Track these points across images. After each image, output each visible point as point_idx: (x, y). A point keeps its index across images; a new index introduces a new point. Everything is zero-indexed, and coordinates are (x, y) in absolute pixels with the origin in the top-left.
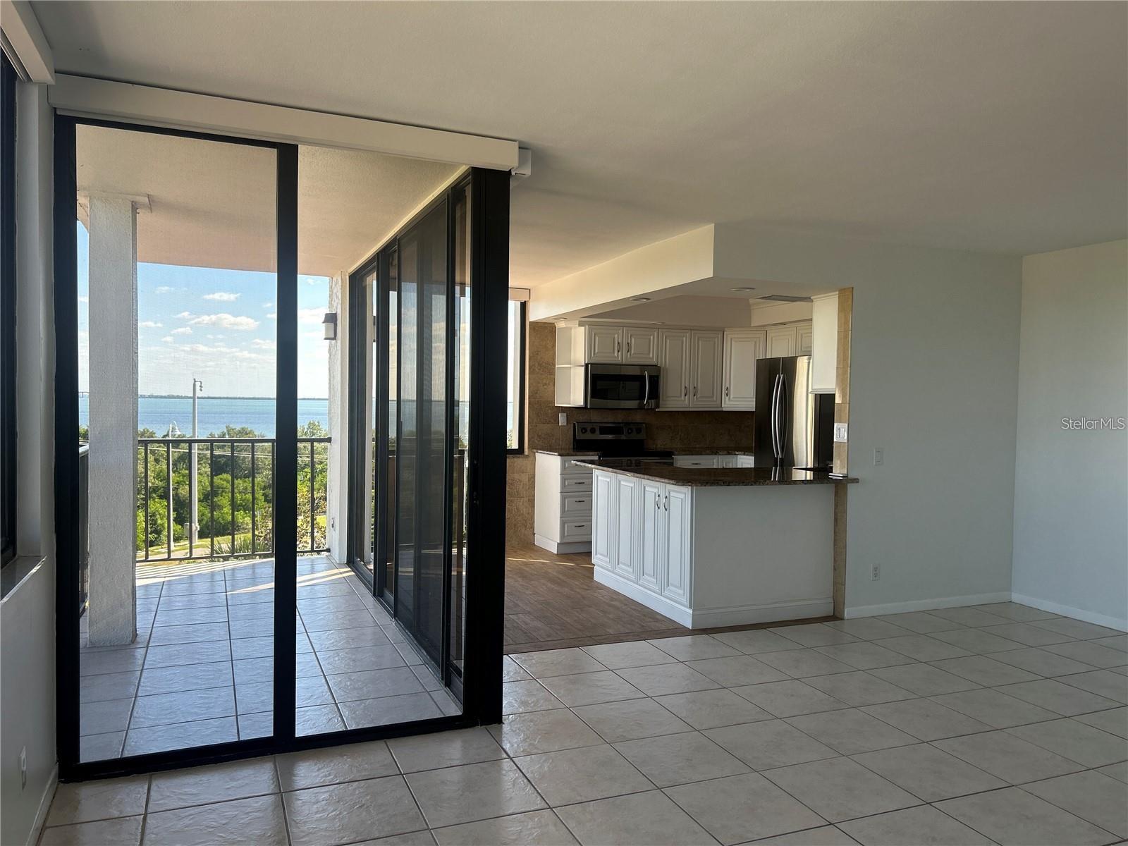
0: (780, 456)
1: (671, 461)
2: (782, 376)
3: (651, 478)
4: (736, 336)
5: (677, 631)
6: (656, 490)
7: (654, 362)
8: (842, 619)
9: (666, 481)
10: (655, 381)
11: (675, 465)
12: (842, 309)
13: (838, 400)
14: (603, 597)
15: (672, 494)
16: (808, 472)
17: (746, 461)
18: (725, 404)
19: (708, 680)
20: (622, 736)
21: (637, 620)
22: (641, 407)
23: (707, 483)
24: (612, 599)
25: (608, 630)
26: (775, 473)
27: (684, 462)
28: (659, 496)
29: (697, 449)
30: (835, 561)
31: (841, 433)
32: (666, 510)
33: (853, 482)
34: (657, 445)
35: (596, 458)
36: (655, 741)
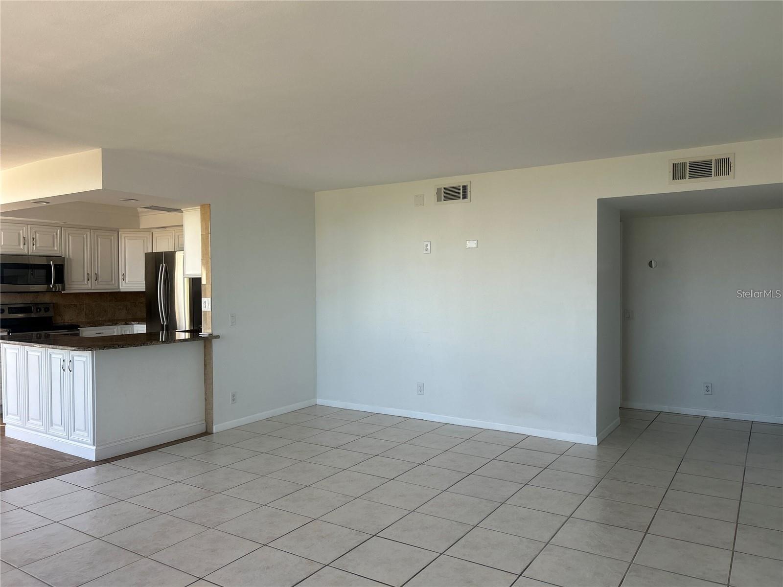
0: (165, 323)
1: (78, 332)
2: (164, 265)
3: (55, 347)
4: (128, 235)
5: (83, 464)
6: (61, 357)
7: (59, 253)
8: (212, 434)
9: (69, 348)
10: (60, 270)
11: (80, 336)
12: (203, 219)
13: (204, 282)
14: (14, 449)
15: (75, 358)
16: (187, 333)
17: (140, 328)
18: (122, 286)
19: (108, 497)
20: (29, 559)
21: (46, 463)
22: (49, 290)
23: (105, 347)
24: (23, 450)
25: (17, 476)
26: (162, 336)
27: (88, 332)
28: (64, 361)
29: (101, 322)
30: (206, 394)
31: (206, 304)
32: (71, 371)
33: (216, 338)
34: (64, 320)
35: (6, 334)
36: (60, 556)
